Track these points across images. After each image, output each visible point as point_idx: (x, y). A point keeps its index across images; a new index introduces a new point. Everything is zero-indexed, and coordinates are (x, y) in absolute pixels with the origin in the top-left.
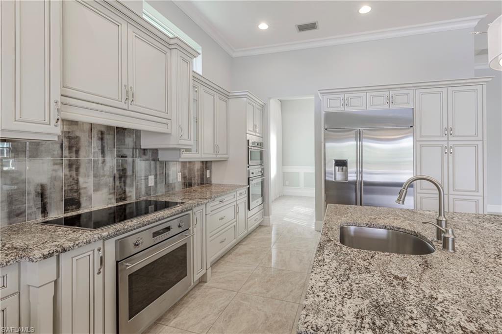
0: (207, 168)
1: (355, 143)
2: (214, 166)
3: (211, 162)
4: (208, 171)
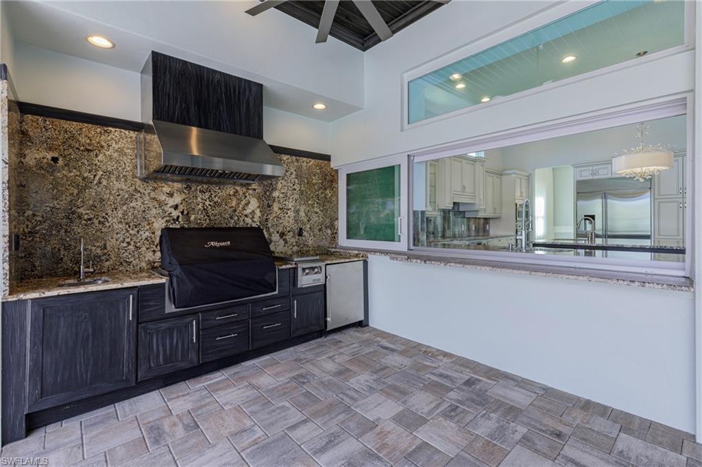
0: (487, 224)
1: (601, 200)
2: (491, 222)
3: (489, 218)
4: (488, 226)
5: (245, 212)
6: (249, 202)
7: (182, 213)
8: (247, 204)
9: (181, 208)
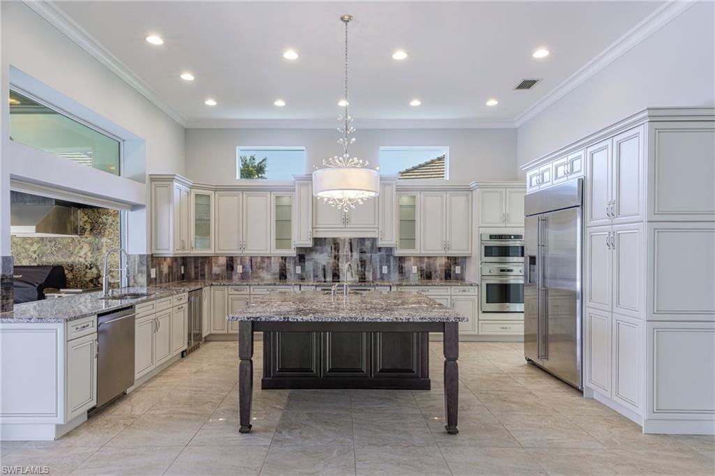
0: (456, 264)
3: (463, 258)
4: (458, 268)
5: (80, 255)
6: (82, 247)
7: (38, 255)
8: (81, 249)
9: (37, 252)
